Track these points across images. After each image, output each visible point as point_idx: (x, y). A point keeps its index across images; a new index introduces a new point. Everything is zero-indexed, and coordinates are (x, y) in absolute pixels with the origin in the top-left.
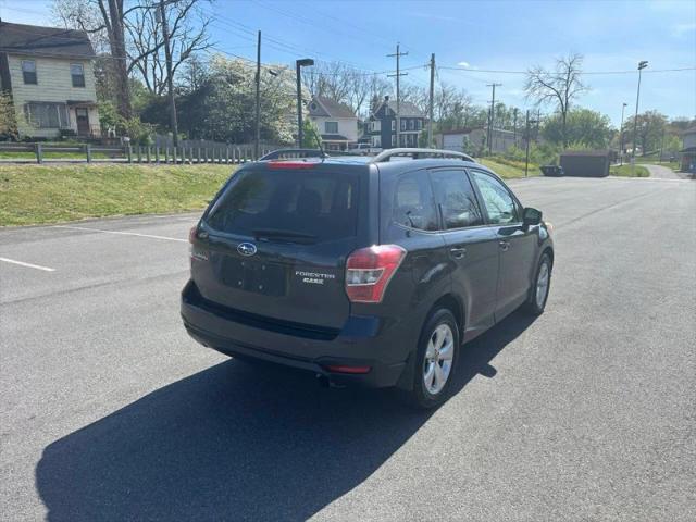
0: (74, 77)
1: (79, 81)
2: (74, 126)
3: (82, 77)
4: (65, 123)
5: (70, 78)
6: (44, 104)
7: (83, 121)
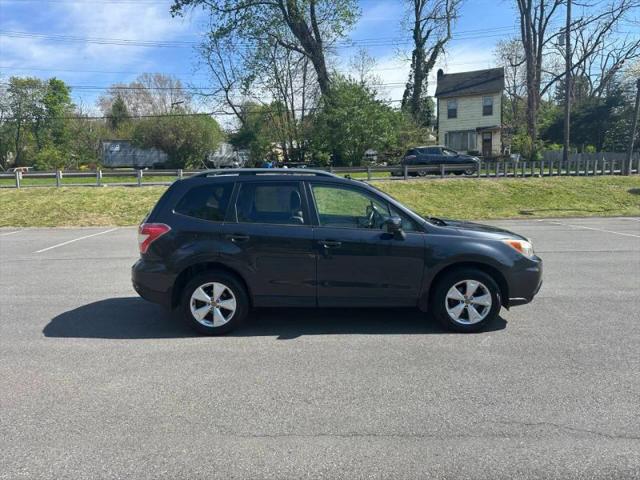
0: (485, 107)
1: (488, 111)
2: (479, 148)
3: (491, 107)
4: (472, 146)
5: (482, 108)
6: (460, 132)
7: (487, 143)
